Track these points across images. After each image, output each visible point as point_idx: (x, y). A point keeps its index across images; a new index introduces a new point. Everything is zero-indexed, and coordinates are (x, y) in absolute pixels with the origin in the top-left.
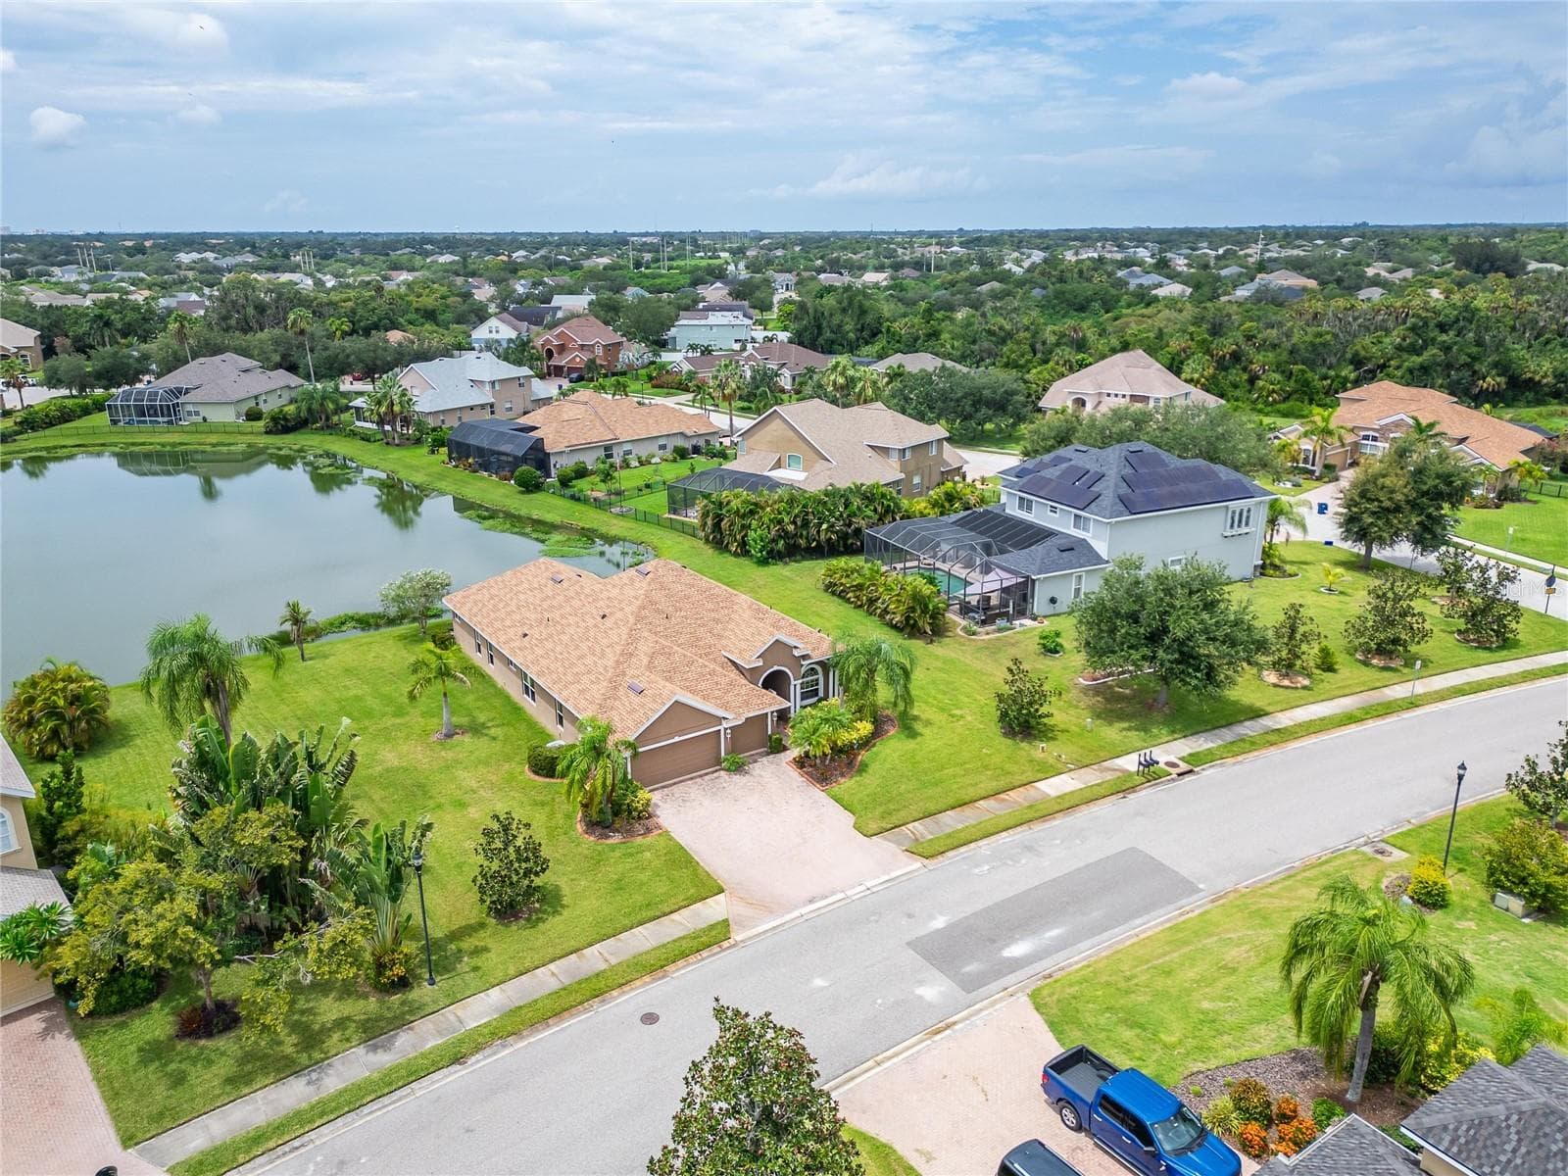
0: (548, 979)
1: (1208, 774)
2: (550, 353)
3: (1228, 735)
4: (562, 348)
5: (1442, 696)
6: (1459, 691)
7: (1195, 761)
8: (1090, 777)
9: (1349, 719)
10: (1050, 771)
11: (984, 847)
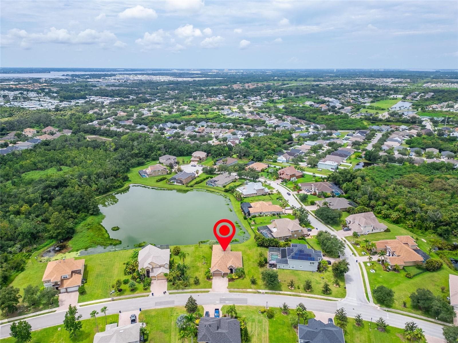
0: (195, 290)
1: (266, 295)
2: (281, 174)
3: (274, 292)
4: (283, 174)
5: (306, 297)
6: (309, 297)
7: (266, 293)
8: (254, 290)
9: (290, 295)
10: (251, 288)
11: (235, 293)
